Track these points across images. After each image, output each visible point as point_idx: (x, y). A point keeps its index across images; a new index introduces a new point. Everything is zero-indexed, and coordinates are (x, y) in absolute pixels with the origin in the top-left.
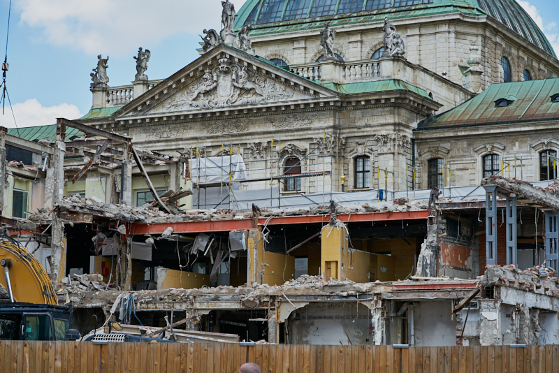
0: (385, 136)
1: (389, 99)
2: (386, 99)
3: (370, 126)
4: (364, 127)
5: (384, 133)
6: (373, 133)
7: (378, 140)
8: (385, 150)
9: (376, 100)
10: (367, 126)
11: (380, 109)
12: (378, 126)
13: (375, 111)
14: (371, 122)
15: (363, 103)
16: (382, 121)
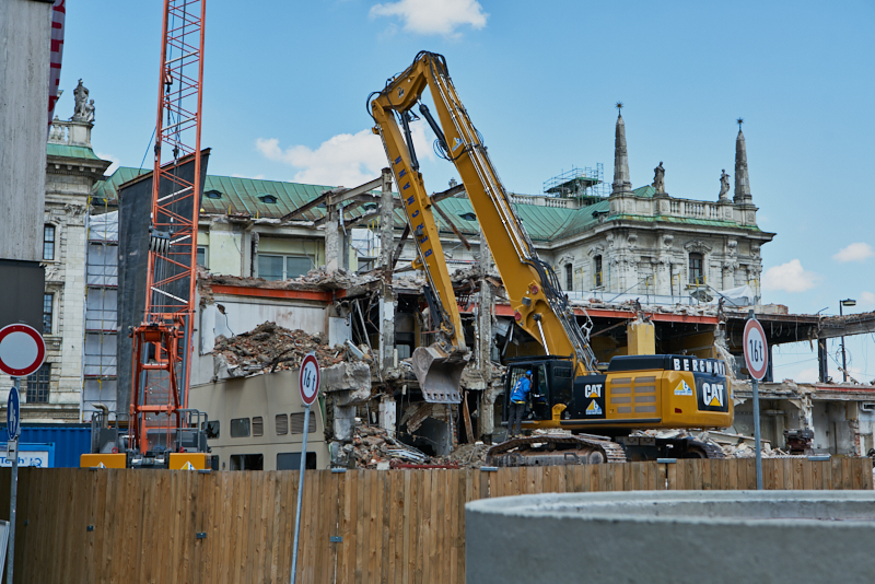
0: (79, 207)
1: (90, 168)
2: (85, 168)
3: (60, 193)
4: (52, 193)
5: (77, 203)
6: (62, 202)
7: (67, 211)
8: (76, 221)
9: (74, 167)
10: (56, 193)
11: (71, 177)
12: (70, 194)
13: (65, 178)
14: (59, 189)
15: (57, 167)
16: (75, 190)
